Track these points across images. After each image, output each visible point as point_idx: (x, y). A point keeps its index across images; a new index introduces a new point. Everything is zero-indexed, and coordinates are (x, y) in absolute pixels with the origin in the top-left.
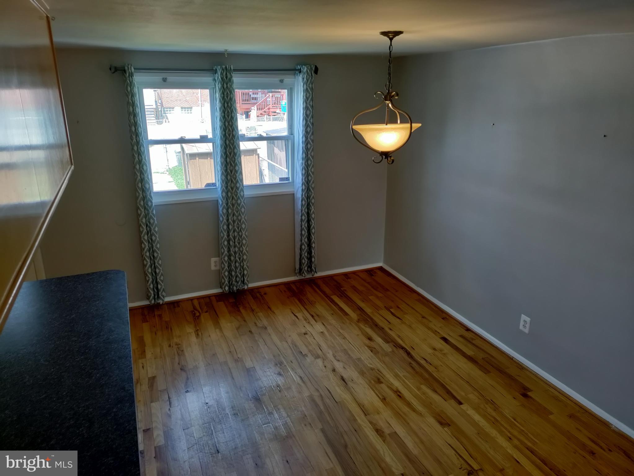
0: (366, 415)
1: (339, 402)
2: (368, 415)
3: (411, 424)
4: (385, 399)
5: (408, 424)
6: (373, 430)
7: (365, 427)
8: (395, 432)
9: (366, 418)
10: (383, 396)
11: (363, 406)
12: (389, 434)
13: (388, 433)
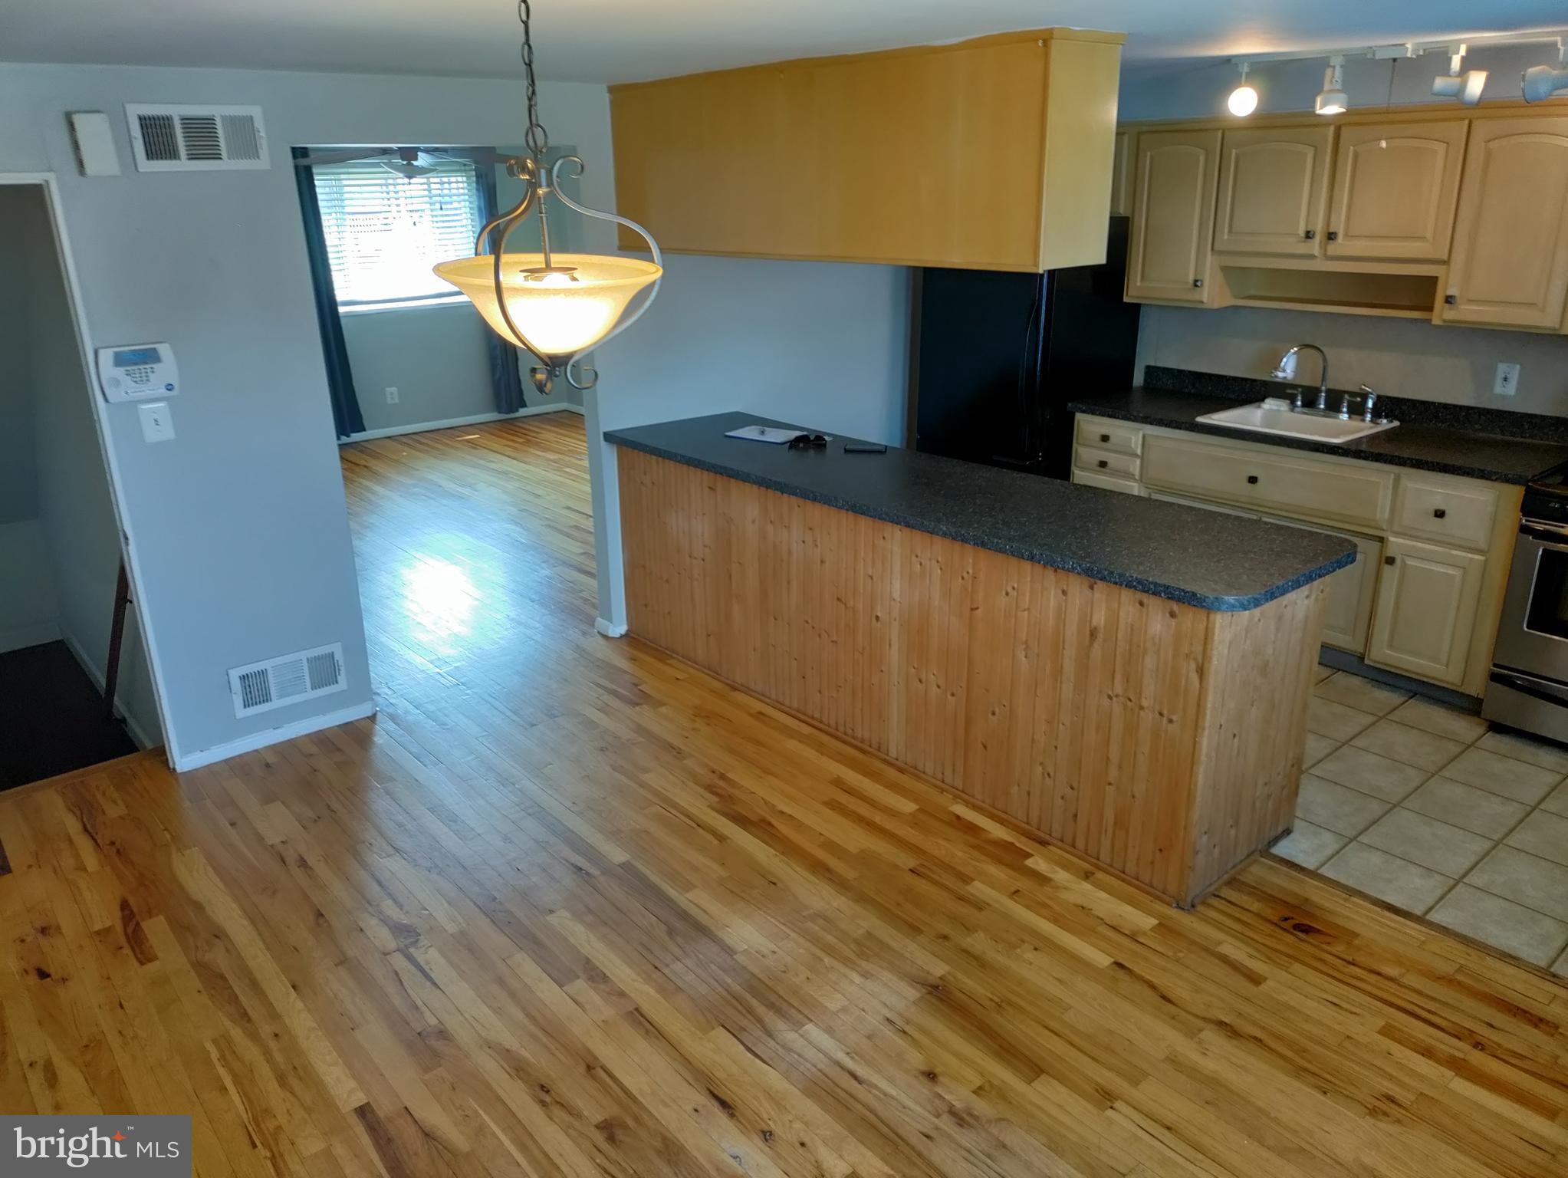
0: (637, 1009)
1: (714, 1029)
2: (631, 1012)
3: (520, 1016)
4: (589, 1068)
5: (528, 1015)
6: (613, 979)
7: (634, 980)
8: (561, 986)
9: (635, 1002)
10: (595, 1078)
11: (647, 1032)
12: (578, 977)
13: (580, 980)
